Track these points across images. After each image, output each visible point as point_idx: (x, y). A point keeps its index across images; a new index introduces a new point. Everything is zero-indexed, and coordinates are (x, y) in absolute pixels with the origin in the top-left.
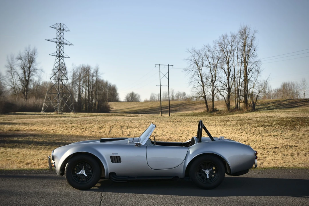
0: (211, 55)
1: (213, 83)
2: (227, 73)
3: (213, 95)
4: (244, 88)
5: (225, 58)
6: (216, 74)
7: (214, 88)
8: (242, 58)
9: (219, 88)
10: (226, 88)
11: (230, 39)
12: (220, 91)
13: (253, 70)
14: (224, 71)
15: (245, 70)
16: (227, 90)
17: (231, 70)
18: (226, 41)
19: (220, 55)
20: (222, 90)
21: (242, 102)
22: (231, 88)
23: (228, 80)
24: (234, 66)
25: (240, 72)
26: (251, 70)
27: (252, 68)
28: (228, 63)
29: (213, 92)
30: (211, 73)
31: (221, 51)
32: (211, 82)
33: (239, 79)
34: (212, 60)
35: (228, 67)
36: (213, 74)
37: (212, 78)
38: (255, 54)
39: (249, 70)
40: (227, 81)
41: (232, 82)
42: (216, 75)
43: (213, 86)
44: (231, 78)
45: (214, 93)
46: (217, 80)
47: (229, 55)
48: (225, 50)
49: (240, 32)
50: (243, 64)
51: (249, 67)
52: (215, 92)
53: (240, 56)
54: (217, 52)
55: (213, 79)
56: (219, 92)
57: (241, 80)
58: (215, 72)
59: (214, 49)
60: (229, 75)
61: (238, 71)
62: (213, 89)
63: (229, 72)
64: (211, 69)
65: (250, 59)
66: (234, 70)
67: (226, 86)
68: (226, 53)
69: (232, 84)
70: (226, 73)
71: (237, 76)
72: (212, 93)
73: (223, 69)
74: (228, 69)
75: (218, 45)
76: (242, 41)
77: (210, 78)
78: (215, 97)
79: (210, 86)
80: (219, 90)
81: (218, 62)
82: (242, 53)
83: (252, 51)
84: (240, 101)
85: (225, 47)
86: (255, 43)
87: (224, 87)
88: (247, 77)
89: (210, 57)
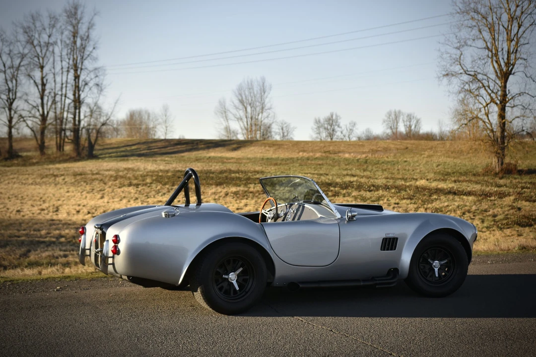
0: (6, 50)
1: (11, 104)
2: (40, 87)
3: (10, 127)
4: (72, 116)
5: (36, 56)
6: (16, 86)
7: (13, 112)
8: (69, 59)
9: (24, 114)
10: (37, 114)
11: (46, 22)
12: (25, 119)
13: (91, 84)
14: (35, 82)
15: (76, 83)
16: (40, 117)
17: (47, 80)
18: (38, 24)
19: (26, 51)
20: (30, 117)
21: (70, 141)
22: (48, 113)
23: (42, 98)
24: (54, 74)
25: (66, 87)
26: (86, 84)
27: (88, 79)
28: (42, 67)
29: (10, 121)
30: (8, 84)
31: (27, 42)
32: (7, 101)
33: (63, 98)
34: (10, 59)
35: (42, 74)
36: (10, 86)
37: (9, 94)
38: (94, 54)
39: (83, 83)
40: (40, 101)
41: (50, 103)
42: (16, 89)
43: (10, 109)
44: (48, 97)
45: (13, 123)
46: (20, 98)
47: (44, 51)
48: (36, 42)
49: (66, 11)
50: (72, 71)
51: (82, 78)
52: (14, 121)
53: (66, 57)
54: (19, 44)
55: (11, 94)
56: (24, 121)
57: (68, 101)
58: (14, 81)
59: (12, 37)
60: (44, 90)
61: (62, 84)
62: (10, 114)
63: (44, 85)
64: (7, 76)
65: (86, 63)
66: (55, 81)
67: (38, 110)
68: (38, 49)
69: (49, 107)
70: (37, 86)
71: (60, 93)
72: (8, 123)
73: (31, 78)
74: (42, 78)
75: (21, 31)
76: (70, 28)
77: (4, 93)
78: (13, 130)
79: (4, 108)
80: (23, 118)
81: (22, 64)
82: (69, 51)
83: (89, 49)
84: (64, 140)
85: (37, 36)
86: (94, 34)
87: (33, 112)
88: (79, 96)
89: (5, 52)
